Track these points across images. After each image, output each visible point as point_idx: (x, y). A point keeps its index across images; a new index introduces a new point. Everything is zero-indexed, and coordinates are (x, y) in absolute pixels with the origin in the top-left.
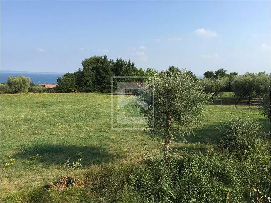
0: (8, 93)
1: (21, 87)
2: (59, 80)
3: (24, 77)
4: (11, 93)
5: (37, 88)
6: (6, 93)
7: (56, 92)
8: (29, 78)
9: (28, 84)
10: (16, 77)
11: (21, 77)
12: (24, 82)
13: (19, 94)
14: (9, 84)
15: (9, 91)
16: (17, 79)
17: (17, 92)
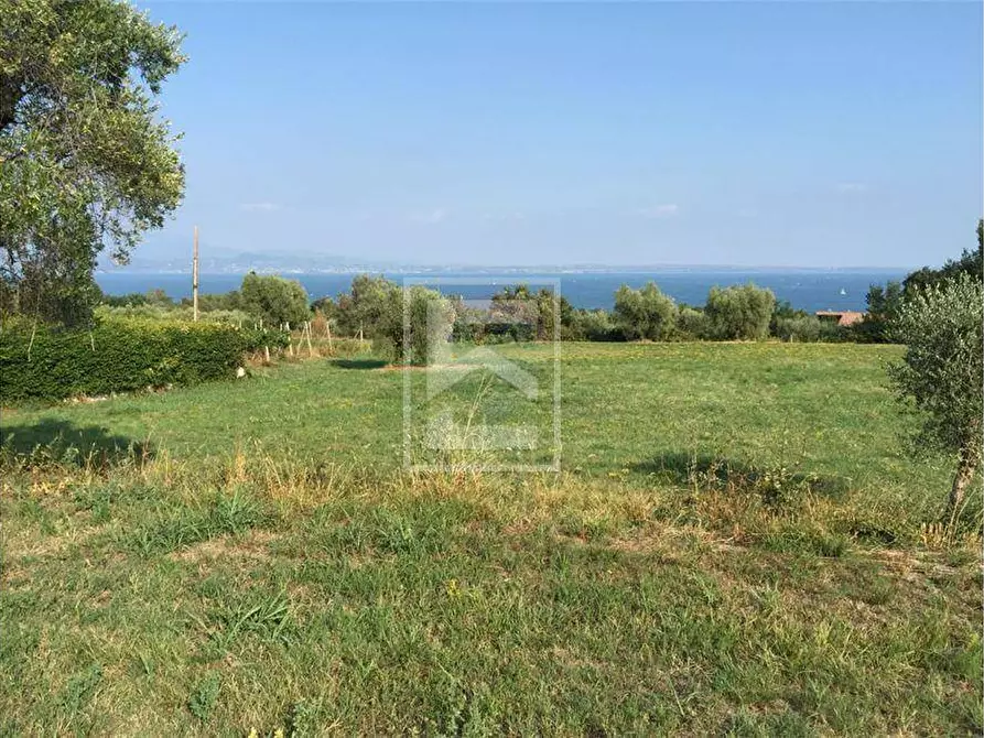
0: (706, 340)
1: (746, 319)
2: (875, 297)
3: (755, 289)
4: (715, 338)
5: (797, 323)
6: (700, 336)
7: (859, 341)
8: (771, 293)
9: (767, 312)
10: (732, 288)
11: (746, 289)
12: (754, 303)
13: (738, 341)
14: (712, 310)
15: (711, 332)
16: (731, 295)
17: (731, 336)
